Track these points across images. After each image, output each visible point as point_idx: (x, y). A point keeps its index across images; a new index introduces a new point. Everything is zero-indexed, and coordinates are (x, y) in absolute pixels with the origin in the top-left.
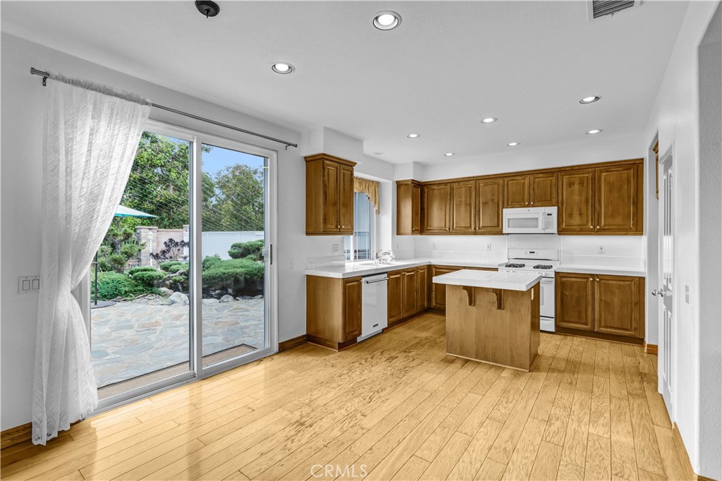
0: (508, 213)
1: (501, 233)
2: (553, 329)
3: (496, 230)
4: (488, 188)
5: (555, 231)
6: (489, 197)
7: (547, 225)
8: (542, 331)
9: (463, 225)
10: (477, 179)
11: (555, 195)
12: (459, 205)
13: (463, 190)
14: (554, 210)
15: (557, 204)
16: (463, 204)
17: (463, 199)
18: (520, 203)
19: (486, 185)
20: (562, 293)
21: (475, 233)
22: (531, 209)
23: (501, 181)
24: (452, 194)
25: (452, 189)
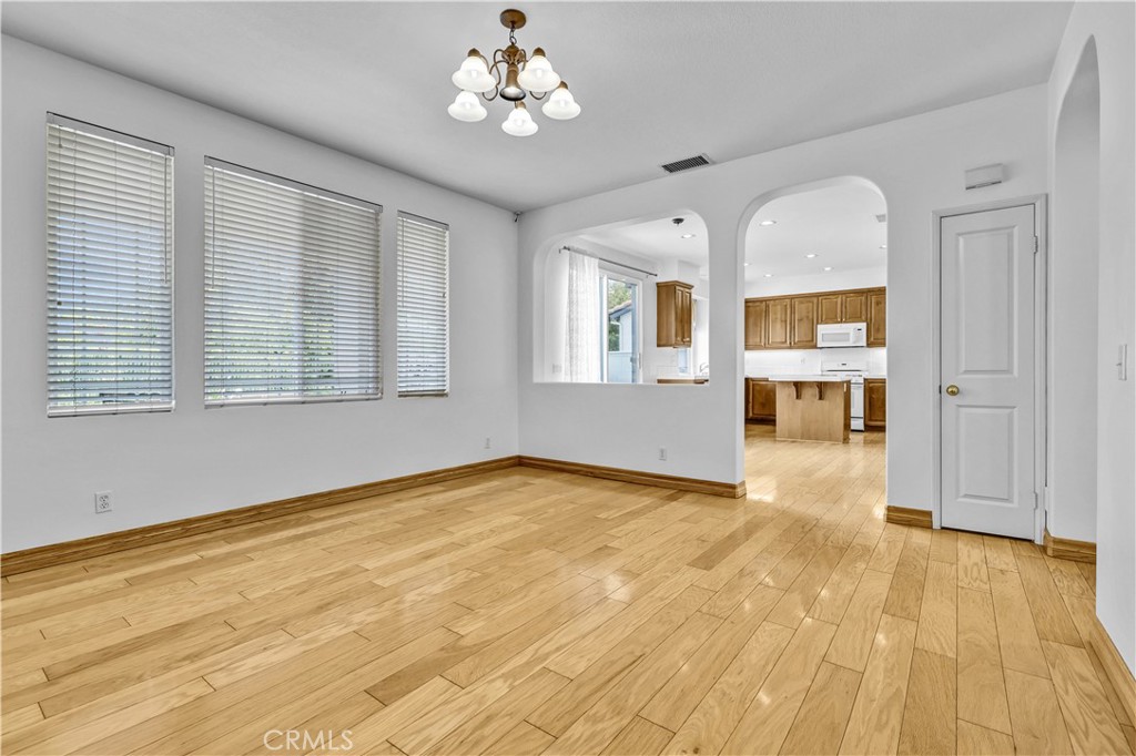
0: (822, 329)
1: (815, 347)
2: (862, 428)
3: (811, 344)
4: (803, 306)
5: (865, 344)
6: (804, 314)
7: (857, 340)
8: (853, 431)
9: (779, 340)
10: (792, 298)
11: (864, 312)
12: (774, 321)
13: (779, 307)
14: (863, 326)
15: (866, 321)
16: (779, 321)
17: (779, 316)
18: (832, 320)
19: (802, 303)
20: (870, 398)
21: (790, 348)
22: (844, 325)
23: (815, 300)
24: (767, 312)
25: (767, 306)
